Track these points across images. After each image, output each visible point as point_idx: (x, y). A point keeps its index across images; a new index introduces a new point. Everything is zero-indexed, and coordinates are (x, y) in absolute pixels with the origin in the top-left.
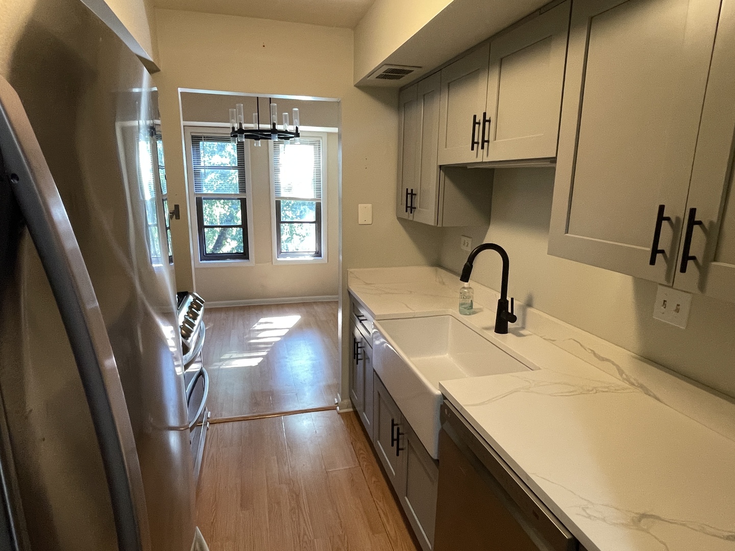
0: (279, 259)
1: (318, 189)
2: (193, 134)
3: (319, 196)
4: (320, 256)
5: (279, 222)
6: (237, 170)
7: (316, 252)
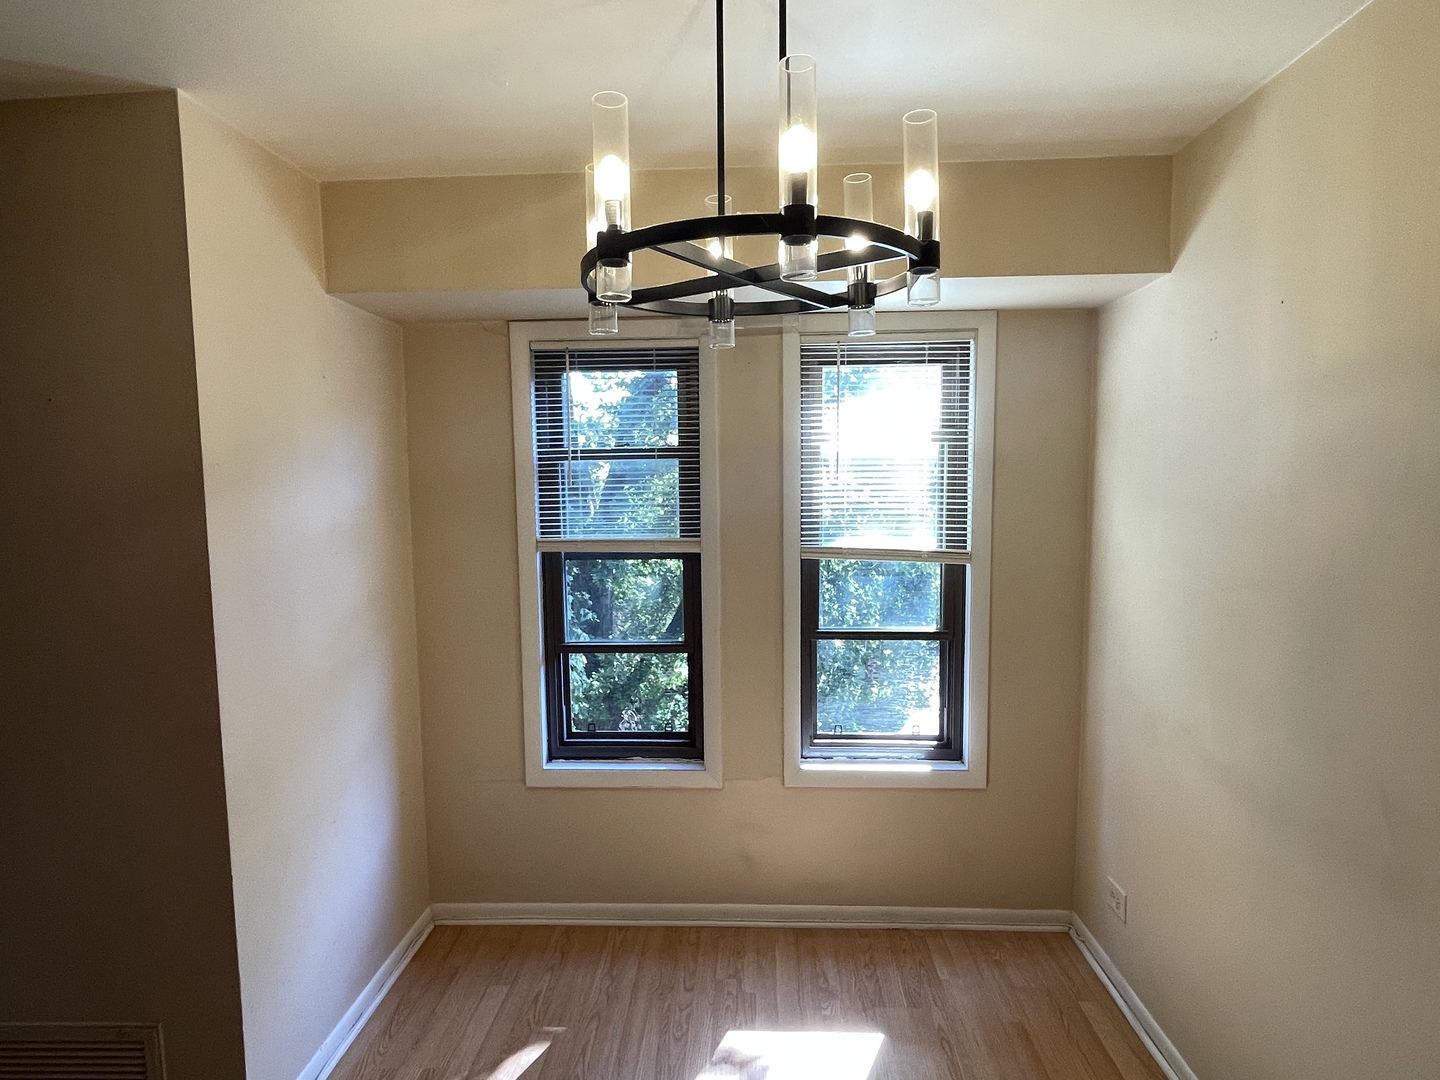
0: (806, 766)
1: (955, 516)
2: (535, 347)
3: (956, 540)
4: (958, 756)
5: (811, 633)
6: (676, 461)
7: (939, 738)
